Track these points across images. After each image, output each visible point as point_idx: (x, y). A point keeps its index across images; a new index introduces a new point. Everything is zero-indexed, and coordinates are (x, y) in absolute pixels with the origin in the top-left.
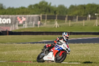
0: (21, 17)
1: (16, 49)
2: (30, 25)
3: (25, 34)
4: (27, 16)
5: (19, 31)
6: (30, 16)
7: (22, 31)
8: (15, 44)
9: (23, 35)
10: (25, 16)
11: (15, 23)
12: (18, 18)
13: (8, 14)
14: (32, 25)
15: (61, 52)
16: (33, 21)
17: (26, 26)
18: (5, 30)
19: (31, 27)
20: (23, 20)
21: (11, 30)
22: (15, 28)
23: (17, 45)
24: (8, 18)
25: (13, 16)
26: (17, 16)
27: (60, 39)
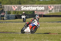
0: (50, 6)
1: (47, 26)
2: (56, 11)
3: (53, 17)
4: (55, 5)
5: (50, 15)
6: (56, 5)
7: (51, 15)
8: (47, 23)
9: (52, 17)
10: (53, 5)
11: (47, 10)
12: (49, 6)
13: (42, 4)
14: (57, 11)
15: (34, 27)
16: (58, 8)
17: (53, 11)
18: (41, 14)
19: (57, 12)
20: (52, 8)
21: (44, 14)
22: (47, 13)
23: (48, 23)
24: (43, 6)
25: (46, 5)
26: (48, 5)
27: (34, 19)
